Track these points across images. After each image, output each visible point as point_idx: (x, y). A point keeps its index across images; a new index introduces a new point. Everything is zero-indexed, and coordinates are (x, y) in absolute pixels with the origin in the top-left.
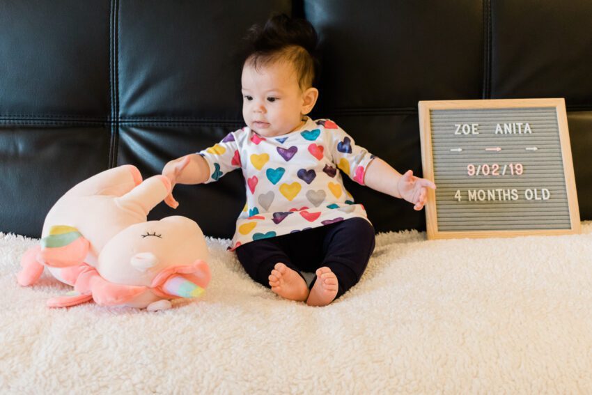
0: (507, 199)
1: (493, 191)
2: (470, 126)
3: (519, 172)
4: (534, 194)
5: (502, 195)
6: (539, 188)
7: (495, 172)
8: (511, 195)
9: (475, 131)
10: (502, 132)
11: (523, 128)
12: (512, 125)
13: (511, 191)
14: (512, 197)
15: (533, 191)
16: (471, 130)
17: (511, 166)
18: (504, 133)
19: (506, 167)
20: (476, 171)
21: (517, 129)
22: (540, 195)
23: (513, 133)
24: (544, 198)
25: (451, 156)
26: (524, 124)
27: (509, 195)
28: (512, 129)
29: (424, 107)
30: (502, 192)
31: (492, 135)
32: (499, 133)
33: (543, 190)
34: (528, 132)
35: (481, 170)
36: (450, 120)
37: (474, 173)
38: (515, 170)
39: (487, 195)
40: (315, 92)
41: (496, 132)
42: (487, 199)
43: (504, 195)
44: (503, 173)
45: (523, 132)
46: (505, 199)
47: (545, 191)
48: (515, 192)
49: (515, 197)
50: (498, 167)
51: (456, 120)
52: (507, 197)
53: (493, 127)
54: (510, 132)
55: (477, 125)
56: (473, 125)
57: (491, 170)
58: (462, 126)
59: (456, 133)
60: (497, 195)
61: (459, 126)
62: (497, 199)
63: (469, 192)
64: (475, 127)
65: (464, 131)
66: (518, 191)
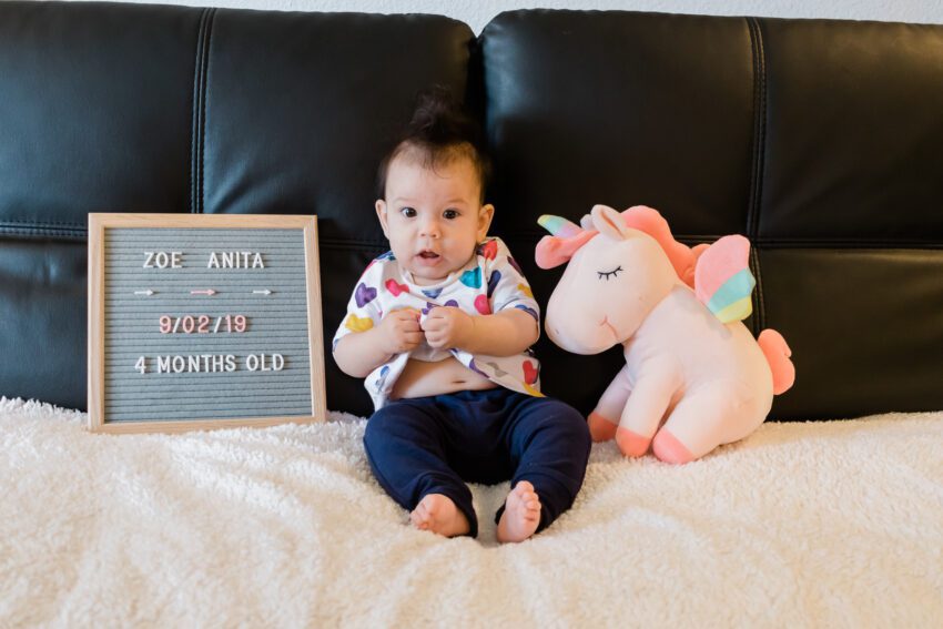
0: (218, 370)
1: (198, 358)
2: (169, 255)
3: (240, 327)
4: (260, 363)
5: (211, 364)
6: (269, 353)
7: (203, 328)
8: (225, 363)
9: (176, 263)
10: (218, 265)
11: (250, 261)
12: (235, 254)
13: (224, 358)
14: (227, 367)
15: (259, 357)
16: (170, 261)
17: (228, 318)
18: (221, 267)
19: (220, 319)
20: (173, 325)
21: (242, 260)
22: (268, 363)
23: (235, 267)
24: (275, 368)
25: (135, 302)
26: (254, 254)
27: (221, 363)
28: (235, 260)
29: (97, 222)
30: (210, 359)
31: (204, 270)
32: (213, 266)
33: (274, 356)
34: (258, 266)
35: (181, 325)
36: (138, 244)
37: (169, 329)
38: (233, 325)
39: (187, 364)
40: (490, 210)
41: (210, 266)
42: (185, 370)
43: (214, 363)
44: (216, 330)
45: (250, 267)
46: (214, 369)
47: (277, 358)
48: (230, 359)
49: (230, 367)
50: (207, 320)
51: (146, 245)
52: (218, 367)
53: (205, 257)
54: (231, 265)
55: (180, 253)
56: (173, 254)
57: (197, 325)
58: (156, 254)
59: (145, 265)
60: (202, 364)
61: (151, 254)
62: (202, 370)
63: (159, 358)
64: (177, 256)
65: (158, 263)
66: (236, 357)
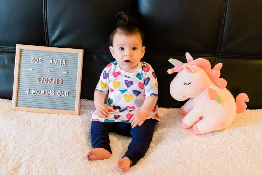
0: (49, 94)
2: (38, 59)
4: (61, 93)
5: (47, 92)
6: (64, 91)
8: (51, 93)
9: (40, 61)
10: (52, 63)
11: (62, 62)
12: (57, 60)
13: (51, 91)
14: (52, 94)
15: (61, 92)
16: (38, 60)
17: (57, 80)
20: (40, 80)
21: (59, 62)
22: (63, 94)
23: (57, 64)
24: (65, 96)
25: (27, 72)
26: (63, 60)
28: (57, 62)
30: (47, 91)
31: (48, 64)
32: (51, 63)
33: (66, 92)
34: (64, 64)
36: (30, 55)
38: (58, 82)
39: (40, 92)
40: (144, 48)
41: (50, 63)
42: (40, 94)
43: (48, 92)
45: (61, 64)
47: (66, 93)
48: (53, 92)
49: (53, 94)
50: (51, 80)
51: (32, 55)
53: (49, 60)
55: (41, 58)
56: (40, 58)
57: (48, 81)
58: (35, 58)
59: (31, 61)
60: (45, 92)
61: (33, 58)
62: (44, 94)
63: (33, 90)
64: (40, 59)
65: (35, 61)
66: (55, 91)
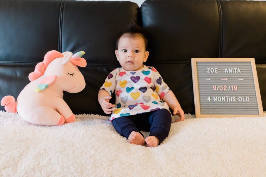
1: (225, 97)
2: (214, 69)
3: (236, 89)
4: (242, 99)
5: (228, 99)
6: (245, 96)
7: (225, 89)
8: (232, 99)
9: (216, 71)
10: (228, 72)
11: (237, 71)
12: (232, 69)
13: (232, 97)
14: (233, 100)
15: (242, 97)
16: (214, 71)
17: (232, 86)
18: (229, 72)
19: (230, 87)
20: (217, 88)
21: (234, 71)
22: (245, 99)
23: (232, 72)
24: (247, 101)
25: (206, 82)
26: (237, 69)
27: (231, 99)
28: (232, 71)
29: (194, 61)
30: (228, 98)
31: (224, 73)
32: (226, 72)
34: (239, 72)
35: (219, 88)
36: (205, 66)
37: (216, 89)
38: (234, 88)
39: (222, 99)
40: (148, 53)
41: (225, 72)
42: (222, 101)
44: (229, 90)
45: (237, 72)
47: (247, 98)
48: (234, 98)
49: (234, 100)
50: (226, 87)
51: (208, 66)
52: (230, 100)
53: (224, 70)
54: (231, 72)
55: (217, 69)
56: (215, 69)
57: (223, 88)
58: (210, 69)
59: (208, 72)
60: (226, 99)
61: (209, 69)
62: (226, 101)
63: (214, 97)
64: (216, 69)
65: (211, 71)
66: (236, 97)
